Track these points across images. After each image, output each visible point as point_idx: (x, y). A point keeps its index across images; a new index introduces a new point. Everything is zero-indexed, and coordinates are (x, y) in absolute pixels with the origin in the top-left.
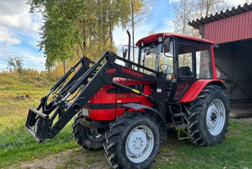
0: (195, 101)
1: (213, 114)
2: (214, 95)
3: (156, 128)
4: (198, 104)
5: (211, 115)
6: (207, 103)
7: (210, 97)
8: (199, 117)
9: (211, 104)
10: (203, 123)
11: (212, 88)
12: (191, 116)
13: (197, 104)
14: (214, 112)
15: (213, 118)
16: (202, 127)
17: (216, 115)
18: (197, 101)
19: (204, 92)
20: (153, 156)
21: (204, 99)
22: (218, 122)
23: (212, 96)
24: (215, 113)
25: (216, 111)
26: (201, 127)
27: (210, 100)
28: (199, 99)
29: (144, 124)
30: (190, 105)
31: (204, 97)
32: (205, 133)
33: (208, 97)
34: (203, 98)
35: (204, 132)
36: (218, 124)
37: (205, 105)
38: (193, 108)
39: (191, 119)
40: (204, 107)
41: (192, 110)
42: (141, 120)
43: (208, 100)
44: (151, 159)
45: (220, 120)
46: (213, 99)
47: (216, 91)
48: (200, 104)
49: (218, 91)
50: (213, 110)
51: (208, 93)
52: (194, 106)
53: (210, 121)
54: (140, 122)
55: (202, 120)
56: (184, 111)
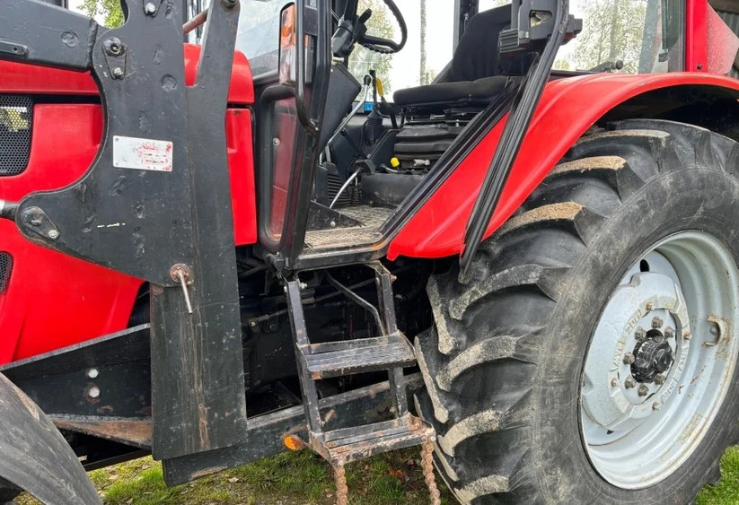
0: (496, 249)
1: (653, 334)
2: (669, 203)
4: (516, 280)
5: (631, 345)
6: (595, 263)
7: (630, 221)
8: (519, 382)
9: (644, 267)
10: (548, 429)
11: (657, 140)
12: (455, 368)
13: (512, 274)
14: (656, 324)
15: (646, 365)
16: (539, 452)
17: (672, 342)
18: (515, 248)
19: (574, 174)
21: (576, 236)
22: (686, 383)
23: (644, 210)
24: (662, 330)
25: (674, 317)
26: (528, 452)
27: (624, 243)
28: (528, 236)
30: (462, 278)
31: (571, 216)
33: (613, 220)
34: (565, 226)
35: (553, 488)
36: (679, 398)
37: (573, 290)
38: (473, 307)
39: (459, 389)
40: (569, 302)
41: (471, 319)
43: (608, 242)
45: (700, 368)
46: (657, 236)
47: (691, 166)
48: (533, 278)
49: (703, 169)
50: (648, 309)
51: (615, 189)
52: (483, 293)
53: (619, 390)
55: (543, 404)
56: (416, 322)
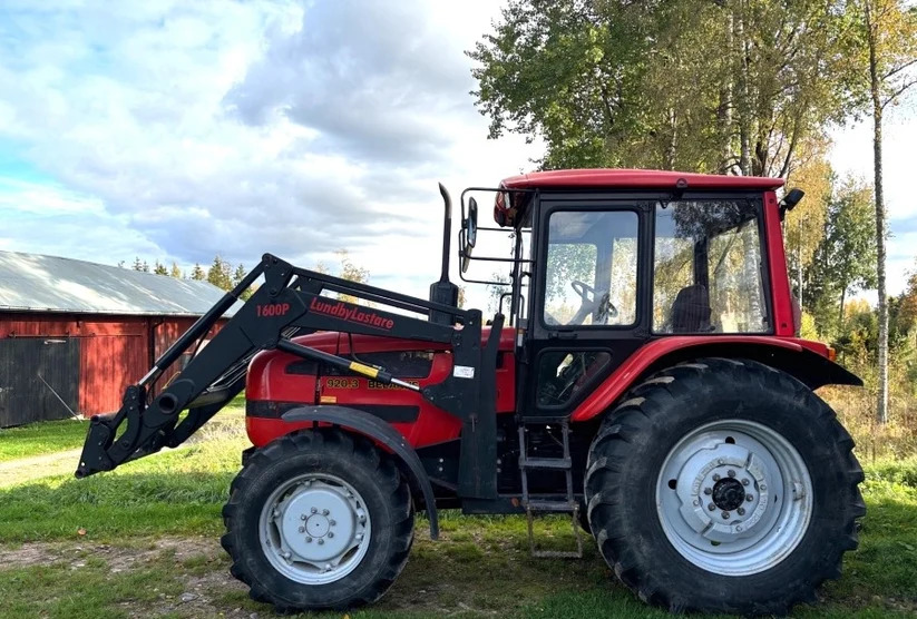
1: (729, 481)
3: (375, 487)
5: (711, 484)
7: (678, 408)
9: (731, 441)
10: (630, 509)
11: (699, 369)
12: (588, 475)
14: (733, 474)
17: (750, 488)
19: (654, 385)
20: (363, 578)
21: (643, 414)
22: (784, 525)
23: (689, 403)
24: (738, 479)
25: (750, 473)
26: (618, 521)
29: (329, 469)
31: (639, 404)
32: (645, 548)
33: (667, 407)
35: (638, 546)
36: (777, 535)
40: (638, 445)
41: (598, 451)
42: (316, 456)
44: (355, 584)
45: (791, 516)
48: (617, 431)
50: (722, 463)
51: (670, 392)
52: (601, 439)
53: (701, 508)
54: (312, 461)
55: (626, 496)
